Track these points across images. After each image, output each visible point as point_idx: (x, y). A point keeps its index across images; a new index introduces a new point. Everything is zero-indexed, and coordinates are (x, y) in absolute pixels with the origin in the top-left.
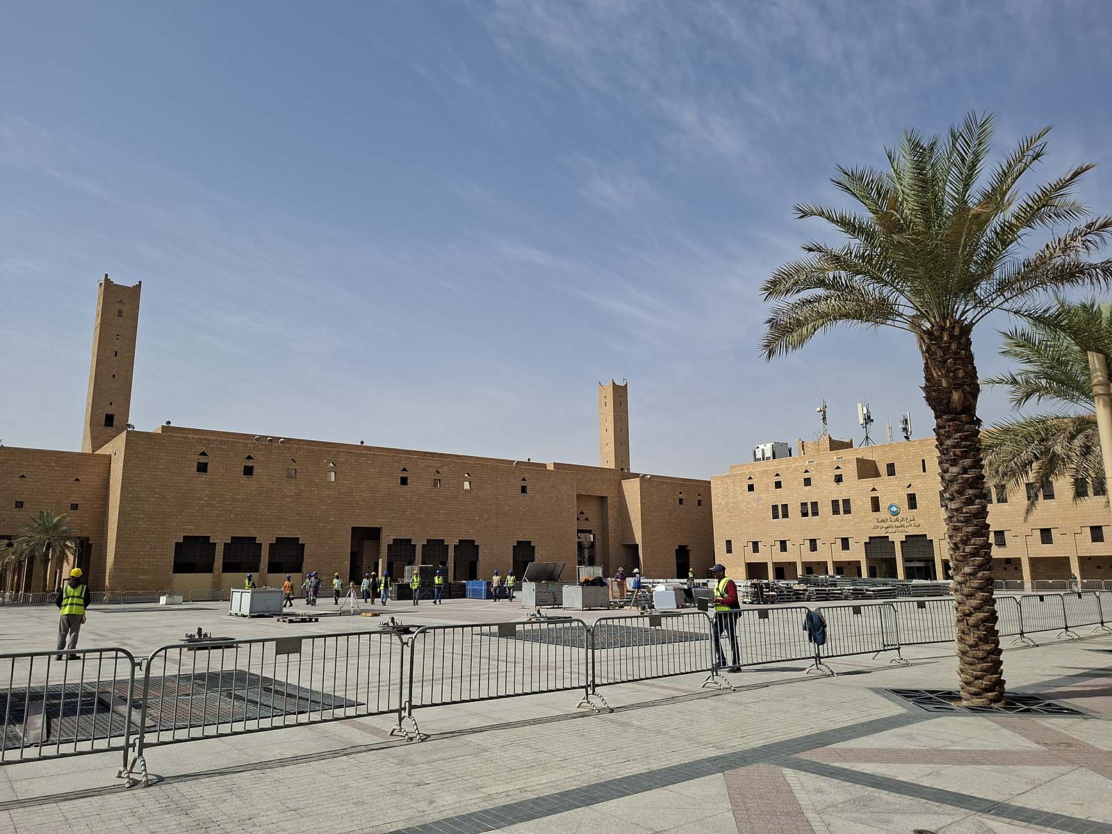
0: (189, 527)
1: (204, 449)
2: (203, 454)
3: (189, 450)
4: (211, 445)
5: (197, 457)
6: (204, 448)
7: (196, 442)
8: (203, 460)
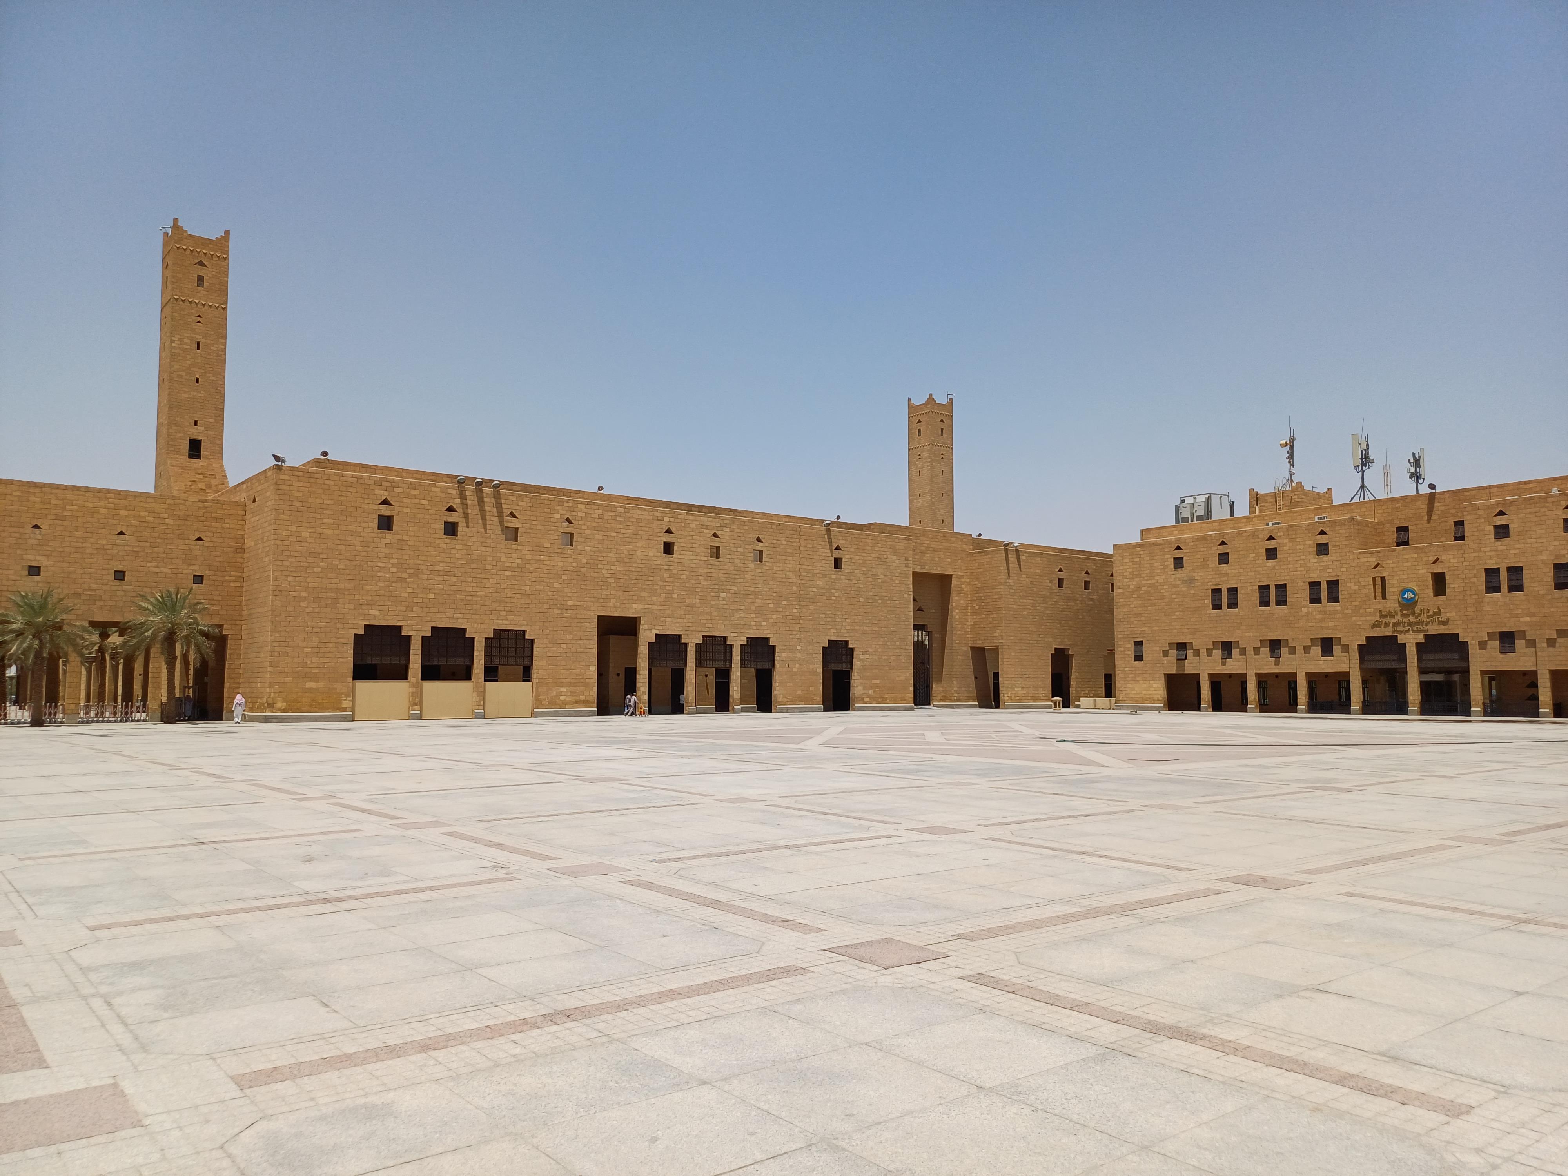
0: (372, 612)
1: (385, 495)
2: (385, 502)
3: (366, 496)
4: (396, 489)
5: (376, 507)
6: (386, 493)
7: (375, 484)
8: (385, 511)
